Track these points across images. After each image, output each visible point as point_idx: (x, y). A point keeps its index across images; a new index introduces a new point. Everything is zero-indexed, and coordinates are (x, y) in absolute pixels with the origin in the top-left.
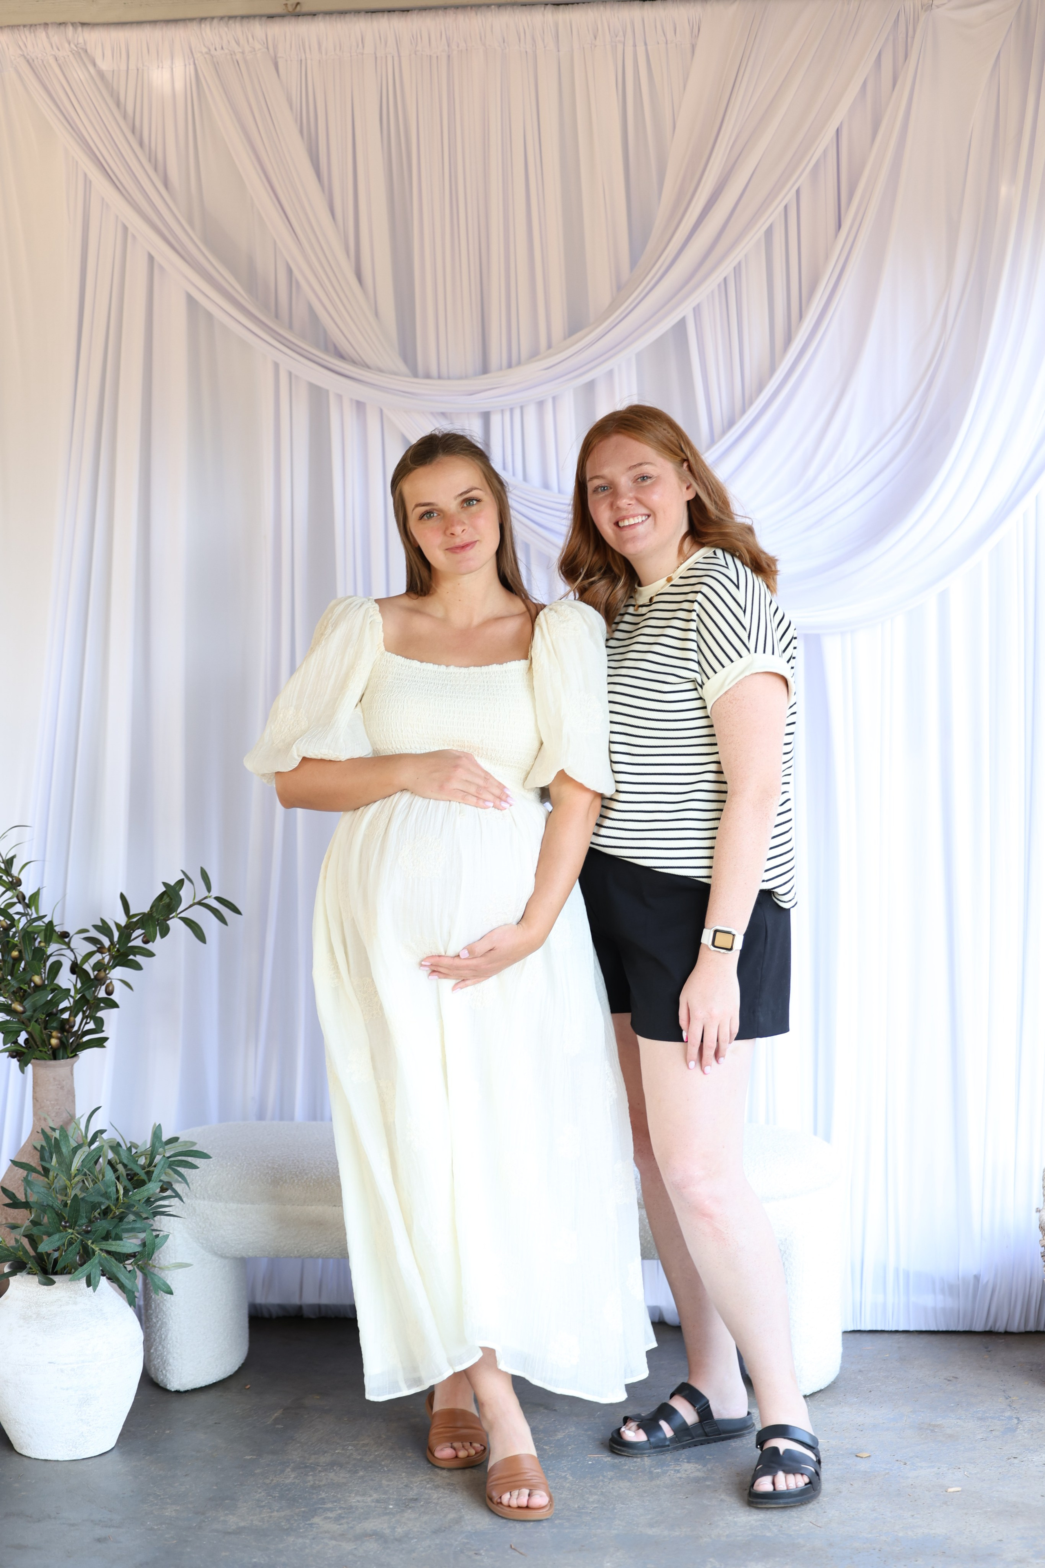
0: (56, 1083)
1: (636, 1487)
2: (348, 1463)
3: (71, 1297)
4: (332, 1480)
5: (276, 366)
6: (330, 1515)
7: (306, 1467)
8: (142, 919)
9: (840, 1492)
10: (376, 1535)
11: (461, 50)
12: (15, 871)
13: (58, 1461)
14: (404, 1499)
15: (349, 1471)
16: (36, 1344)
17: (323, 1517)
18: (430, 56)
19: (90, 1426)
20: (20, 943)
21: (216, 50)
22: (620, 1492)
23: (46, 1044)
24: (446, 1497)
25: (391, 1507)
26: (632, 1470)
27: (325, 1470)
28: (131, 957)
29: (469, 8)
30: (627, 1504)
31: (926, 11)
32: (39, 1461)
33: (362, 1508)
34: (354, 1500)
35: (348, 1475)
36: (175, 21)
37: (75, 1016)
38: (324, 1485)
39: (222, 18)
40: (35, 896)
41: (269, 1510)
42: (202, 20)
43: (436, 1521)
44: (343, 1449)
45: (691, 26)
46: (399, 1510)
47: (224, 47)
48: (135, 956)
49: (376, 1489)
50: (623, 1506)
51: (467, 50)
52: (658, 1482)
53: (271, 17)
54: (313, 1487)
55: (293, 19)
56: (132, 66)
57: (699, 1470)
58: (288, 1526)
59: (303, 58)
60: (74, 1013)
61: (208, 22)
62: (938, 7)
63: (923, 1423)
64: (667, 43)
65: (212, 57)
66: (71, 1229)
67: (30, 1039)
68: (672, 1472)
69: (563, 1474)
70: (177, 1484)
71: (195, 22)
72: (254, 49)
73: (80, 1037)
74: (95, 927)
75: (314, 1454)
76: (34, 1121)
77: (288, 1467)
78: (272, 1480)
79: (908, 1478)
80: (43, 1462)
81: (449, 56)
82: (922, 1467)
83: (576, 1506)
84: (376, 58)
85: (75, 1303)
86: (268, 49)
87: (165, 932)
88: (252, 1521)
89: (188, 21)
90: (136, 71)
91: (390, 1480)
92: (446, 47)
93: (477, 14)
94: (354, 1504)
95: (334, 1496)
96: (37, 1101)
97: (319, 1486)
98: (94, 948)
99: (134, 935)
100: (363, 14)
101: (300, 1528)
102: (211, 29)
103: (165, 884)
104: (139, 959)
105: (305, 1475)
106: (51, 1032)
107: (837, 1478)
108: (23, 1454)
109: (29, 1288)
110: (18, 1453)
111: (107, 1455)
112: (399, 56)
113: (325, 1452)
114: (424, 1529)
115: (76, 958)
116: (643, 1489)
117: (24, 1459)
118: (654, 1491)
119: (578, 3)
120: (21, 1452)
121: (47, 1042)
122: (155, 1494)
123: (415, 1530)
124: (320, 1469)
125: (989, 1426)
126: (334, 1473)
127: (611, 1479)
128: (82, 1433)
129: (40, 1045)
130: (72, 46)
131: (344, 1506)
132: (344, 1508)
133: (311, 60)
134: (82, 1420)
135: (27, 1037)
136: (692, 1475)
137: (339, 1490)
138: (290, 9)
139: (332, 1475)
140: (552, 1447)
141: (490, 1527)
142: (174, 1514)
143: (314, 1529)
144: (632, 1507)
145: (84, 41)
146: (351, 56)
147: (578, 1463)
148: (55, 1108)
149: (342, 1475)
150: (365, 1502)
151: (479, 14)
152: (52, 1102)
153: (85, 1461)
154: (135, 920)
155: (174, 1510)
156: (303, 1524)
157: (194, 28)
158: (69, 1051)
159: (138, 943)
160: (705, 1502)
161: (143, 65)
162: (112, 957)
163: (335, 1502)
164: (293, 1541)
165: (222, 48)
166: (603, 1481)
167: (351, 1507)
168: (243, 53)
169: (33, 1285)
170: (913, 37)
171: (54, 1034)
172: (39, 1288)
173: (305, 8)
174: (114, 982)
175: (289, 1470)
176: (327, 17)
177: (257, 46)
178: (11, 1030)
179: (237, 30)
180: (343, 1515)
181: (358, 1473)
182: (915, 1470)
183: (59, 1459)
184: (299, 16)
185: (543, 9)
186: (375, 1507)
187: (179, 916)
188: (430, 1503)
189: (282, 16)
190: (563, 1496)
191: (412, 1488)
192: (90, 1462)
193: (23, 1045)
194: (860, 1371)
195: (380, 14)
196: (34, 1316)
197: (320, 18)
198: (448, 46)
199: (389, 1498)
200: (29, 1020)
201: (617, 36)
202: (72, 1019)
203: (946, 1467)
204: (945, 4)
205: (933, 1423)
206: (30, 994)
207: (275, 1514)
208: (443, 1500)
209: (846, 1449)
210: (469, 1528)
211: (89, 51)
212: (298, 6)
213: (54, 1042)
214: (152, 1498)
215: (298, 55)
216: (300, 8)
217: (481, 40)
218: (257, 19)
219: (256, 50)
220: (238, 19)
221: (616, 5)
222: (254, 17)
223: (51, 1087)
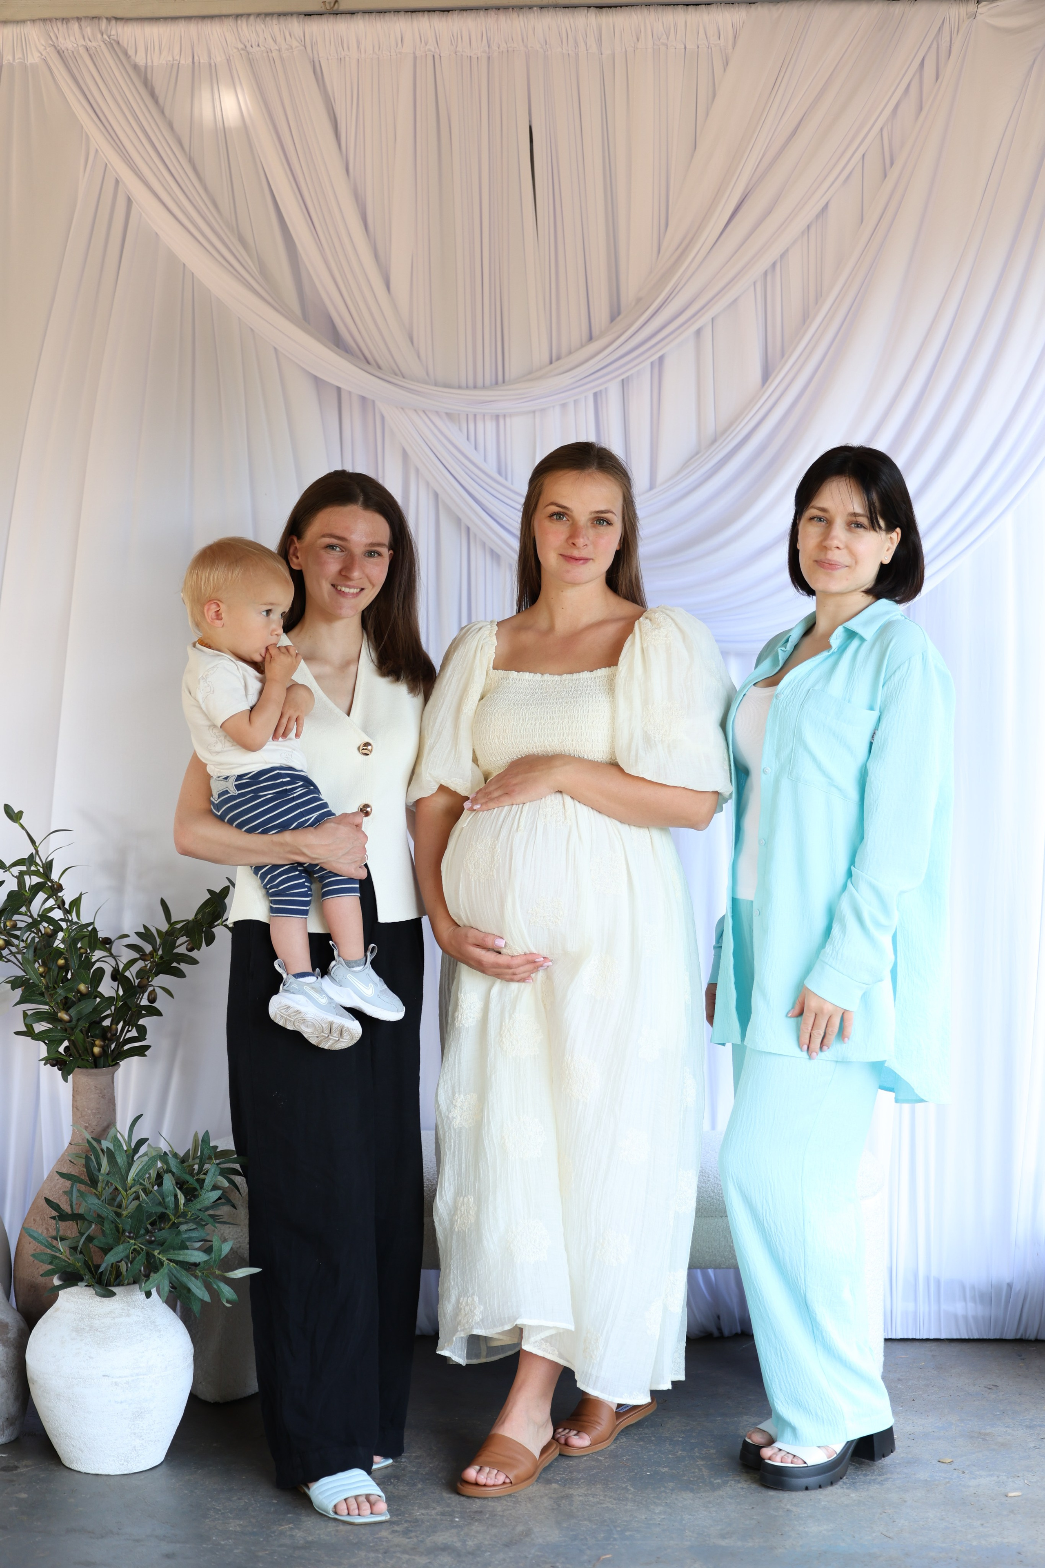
0: (98, 1091)
1: (700, 1498)
3: (123, 1309)
4: (391, 1492)
6: (396, 1528)
8: (188, 926)
9: (905, 1501)
10: (445, 1548)
11: (502, 52)
12: (55, 876)
13: (109, 1475)
14: (470, 1512)
15: (407, 1484)
16: (90, 1357)
18: (471, 57)
19: (143, 1439)
20: (67, 951)
21: (252, 46)
22: (685, 1503)
23: (88, 1052)
24: (511, 1509)
25: (457, 1520)
26: (692, 1481)
28: (175, 964)
29: (511, 9)
30: (694, 1515)
31: (971, 18)
32: (90, 1475)
33: (428, 1522)
34: (418, 1513)
35: (407, 1488)
36: (212, 17)
37: (117, 1024)
39: (258, 15)
40: (76, 903)
42: (238, 16)
43: (505, 1534)
45: (735, 28)
46: (466, 1523)
47: (260, 45)
48: (180, 964)
49: (438, 1502)
50: (690, 1517)
51: (508, 51)
52: (721, 1493)
53: (308, 15)
55: (332, 17)
58: (357, 1540)
60: (115, 1022)
61: (244, 20)
62: (983, 15)
63: (972, 1432)
65: (248, 53)
66: (133, 1239)
67: (72, 1047)
69: (624, 1485)
70: (235, 1498)
71: (231, 17)
72: (292, 47)
73: (121, 1045)
74: (137, 933)
76: (74, 1130)
79: (969, 1487)
80: (94, 1477)
81: (489, 58)
82: (981, 1476)
83: (644, 1517)
84: (415, 58)
85: (128, 1315)
86: (305, 47)
87: (211, 939)
88: (319, 1535)
89: (223, 17)
92: (487, 48)
93: (518, 16)
94: (419, 1517)
95: (397, 1510)
96: (78, 1109)
98: (138, 956)
99: (179, 942)
100: (403, 13)
101: (370, 1543)
102: (247, 25)
103: (210, 891)
104: (183, 967)
106: (93, 1040)
107: (899, 1488)
108: (73, 1468)
109: (80, 1300)
110: (67, 1468)
111: (158, 1469)
114: (495, 1542)
115: (117, 964)
116: (707, 1500)
117: (75, 1473)
118: (718, 1501)
119: (621, 7)
120: (70, 1467)
121: (89, 1051)
122: (215, 1508)
123: (486, 1543)
125: (1039, 1434)
126: (392, 1486)
127: (673, 1490)
128: (135, 1447)
129: (82, 1055)
130: (105, 38)
131: (408, 1519)
132: (410, 1522)
133: (349, 57)
134: (135, 1434)
135: (68, 1045)
137: (400, 1503)
138: (328, 8)
140: (606, 1458)
141: (560, 1539)
142: (238, 1529)
143: (384, 1543)
144: (700, 1518)
145: (119, 35)
146: (390, 55)
147: (636, 1474)
148: (96, 1116)
149: (401, 1488)
150: (430, 1516)
151: (521, 16)
152: (94, 1111)
153: (136, 1475)
154: (179, 926)
155: (238, 1525)
156: (372, 1538)
157: (229, 24)
158: (110, 1060)
159: (182, 950)
160: (772, 1512)
162: (157, 965)
163: (400, 1515)
164: (365, 1555)
165: (258, 45)
166: (665, 1492)
167: (417, 1521)
168: (279, 51)
169: (86, 1297)
171: (98, 1042)
172: (91, 1300)
173: (343, 6)
174: (158, 990)
176: (367, 15)
177: (295, 44)
178: (56, 1038)
179: (275, 27)
180: (410, 1529)
181: (417, 1485)
182: (974, 1478)
183: (111, 1473)
184: (337, 14)
185: (586, 11)
186: (442, 1520)
187: (224, 923)
188: (495, 1515)
189: (321, 14)
190: (628, 1507)
192: (142, 1476)
193: (63, 1053)
194: (899, 1380)
195: (421, 14)
196: (87, 1329)
197: (359, 16)
198: (489, 47)
199: (453, 1511)
200: (72, 1029)
201: (659, 40)
202: (114, 1026)
203: (1005, 1475)
204: (988, 11)
205: (983, 1431)
206: (74, 1004)
208: (508, 1512)
209: (902, 1458)
210: (540, 1541)
211: (121, 43)
212: (336, 5)
213: (96, 1050)
214: (212, 1513)
215: (337, 53)
216: (339, 6)
217: (523, 42)
218: (295, 16)
219: (294, 47)
220: (275, 16)
221: (660, 8)
222: (292, 14)
223: (93, 1096)
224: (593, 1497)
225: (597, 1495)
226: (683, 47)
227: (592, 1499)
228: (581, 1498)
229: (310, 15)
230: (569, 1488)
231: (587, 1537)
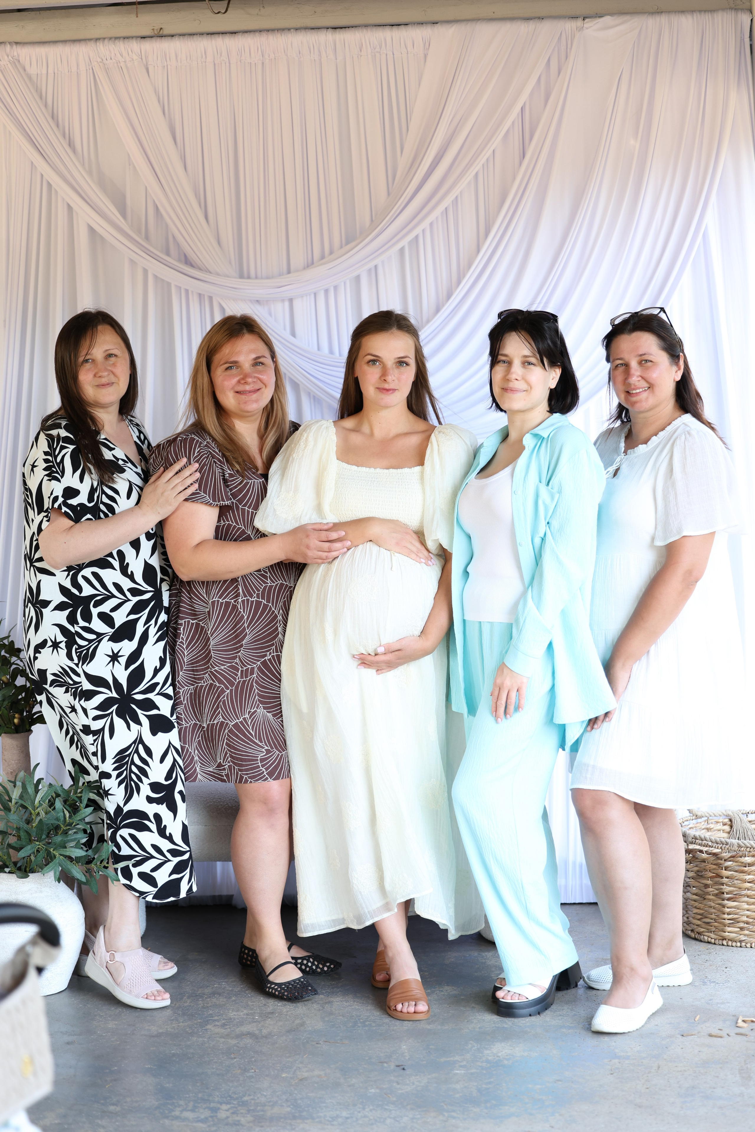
0: (18, 748)
2: (224, 992)
3: (38, 888)
4: (215, 1003)
5: (145, 271)
6: (217, 1023)
7: (196, 996)
10: (250, 1034)
11: (271, 59)
14: (265, 1013)
15: (226, 997)
17: (213, 1025)
18: (251, 63)
19: (52, 973)
21: (106, 60)
23: (10, 722)
25: (257, 1018)
27: (210, 997)
29: (276, 31)
31: (579, 31)
33: (238, 1019)
34: (232, 1014)
35: (225, 1000)
36: (79, 41)
38: (211, 1006)
39: (110, 38)
41: (177, 1022)
42: (97, 40)
43: (288, 1025)
44: (219, 985)
45: (424, 42)
46: (262, 1019)
47: (112, 58)
49: (245, 1008)
51: (275, 59)
53: (143, 38)
54: (203, 1007)
55: (159, 39)
56: (51, 71)
57: (455, 990)
58: (191, 1031)
59: (165, 65)
61: (101, 41)
62: (587, 28)
64: (407, 54)
65: (104, 64)
66: (37, 841)
68: (438, 991)
71: (92, 41)
72: (133, 59)
75: (201, 988)
77: (184, 996)
78: (176, 1004)
81: (263, 63)
84: (215, 64)
85: (41, 892)
86: (142, 59)
88: (167, 1029)
89: (87, 41)
90: (53, 74)
91: (254, 1002)
92: (261, 58)
93: (281, 35)
94: (232, 1017)
95: (218, 1012)
96: (6, 761)
97: (207, 1007)
100: (205, 35)
101: (200, 1032)
102: (103, 46)
105: (197, 1000)
106: (15, 715)
109: (10, 883)
111: (63, 993)
112: (230, 63)
113: (208, 987)
114: (281, 1030)
119: (348, 27)
122: (99, 1015)
123: (275, 1030)
124: (206, 996)
128: (47, 978)
130: (10, 57)
131: (226, 1018)
132: (226, 1020)
133: (171, 66)
136: (451, 993)
137: (220, 1008)
138: (156, 33)
139: (214, 1000)
141: (323, 1027)
142: (114, 1026)
143: (209, 1032)
145: (18, 54)
146: (198, 63)
148: (18, 765)
149: (221, 1000)
150: (239, 1016)
151: (283, 35)
152: (16, 761)
153: (49, 996)
156: (201, 1029)
157: (92, 45)
158: (26, 727)
160: (462, 1009)
161: (58, 70)
163: (220, 1016)
164: (196, 1040)
165: (111, 59)
167: (231, 1019)
168: (125, 62)
169: (13, 881)
170: (571, 49)
171: (16, 715)
173: (166, 32)
175: (185, 998)
176: (181, 37)
177: (135, 57)
179: (121, 46)
180: (226, 1024)
181: (231, 998)
184: (162, 37)
185: (325, 31)
186: (247, 1018)
188: (282, 1014)
189: (150, 37)
191: (268, 1006)
192: (53, 997)
195: (217, 35)
197: (176, 38)
198: (263, 56)
199: (254, 1013)
201: (375, 49)
204: (591, 27)
207: (181, 1024)
210: (310, 1029)
211: (20, 61)
212: (161, 31)
213: (16, 721)
214: (97, 1017)
215: (162, 63)
216: (163, 31)
217: (285, 52)
218: (134, 39)
219: (134, 60)
220: (122, 39)
221: (375, 28)
222: (132, 37)
223: (15, 752)
224: (346, 1002)
225: (349, 1001)
226: (392, 54)
227: (345, 1003)
228: (338, 1003)
229: (145, 38)
230: (331, 997)
231: (341, 1026)
